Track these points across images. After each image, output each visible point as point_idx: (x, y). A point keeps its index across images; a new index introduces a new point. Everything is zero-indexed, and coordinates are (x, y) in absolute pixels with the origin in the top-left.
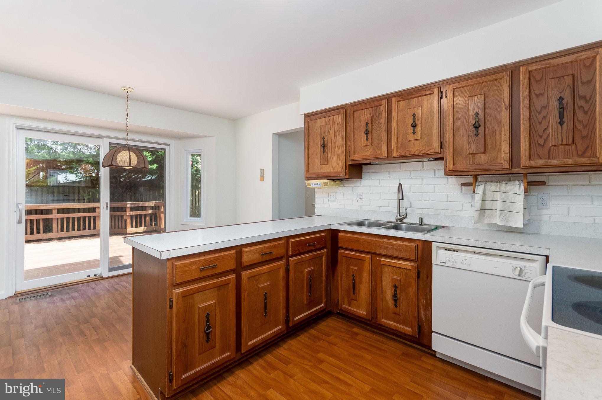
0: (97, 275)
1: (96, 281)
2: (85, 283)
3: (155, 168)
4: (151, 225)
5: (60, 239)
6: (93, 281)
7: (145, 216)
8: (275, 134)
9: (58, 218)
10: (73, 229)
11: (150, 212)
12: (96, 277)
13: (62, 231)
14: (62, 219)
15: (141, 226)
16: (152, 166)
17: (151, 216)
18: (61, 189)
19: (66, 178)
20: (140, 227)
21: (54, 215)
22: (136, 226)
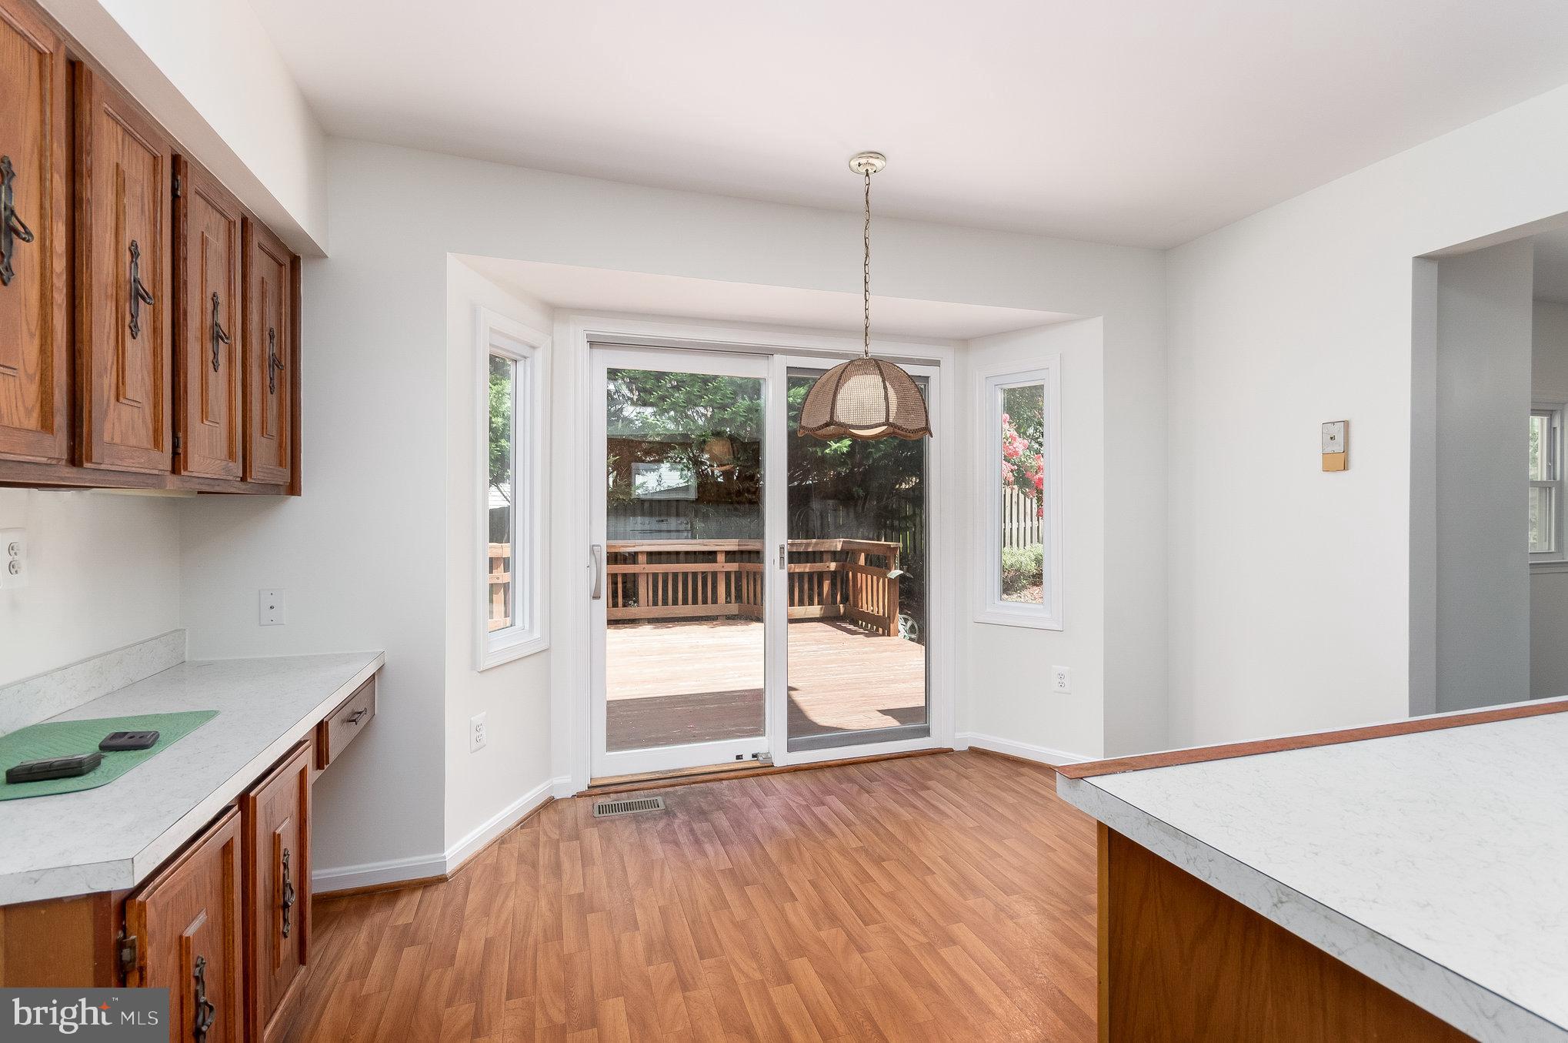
0: (761, 758)
1: (758, 775)
2: (736, 778)
3: (845, 450)
4: (834, 602)
5: (652, 621)
6: (753, 776)
7: (821, 575)
8: (1423, 260)
9: (647, 574)
10: (675, 602)
11: (833, 566)
12: (757, 764)
13: (655, 603)
14: (655, 576)
15: (811, 603)
16: (838, 444)
17: (834, 575)
18: (647, 505)
19: (659, 482)
20: (809, 605)
21: (642, 567)
22: (801, 603)
